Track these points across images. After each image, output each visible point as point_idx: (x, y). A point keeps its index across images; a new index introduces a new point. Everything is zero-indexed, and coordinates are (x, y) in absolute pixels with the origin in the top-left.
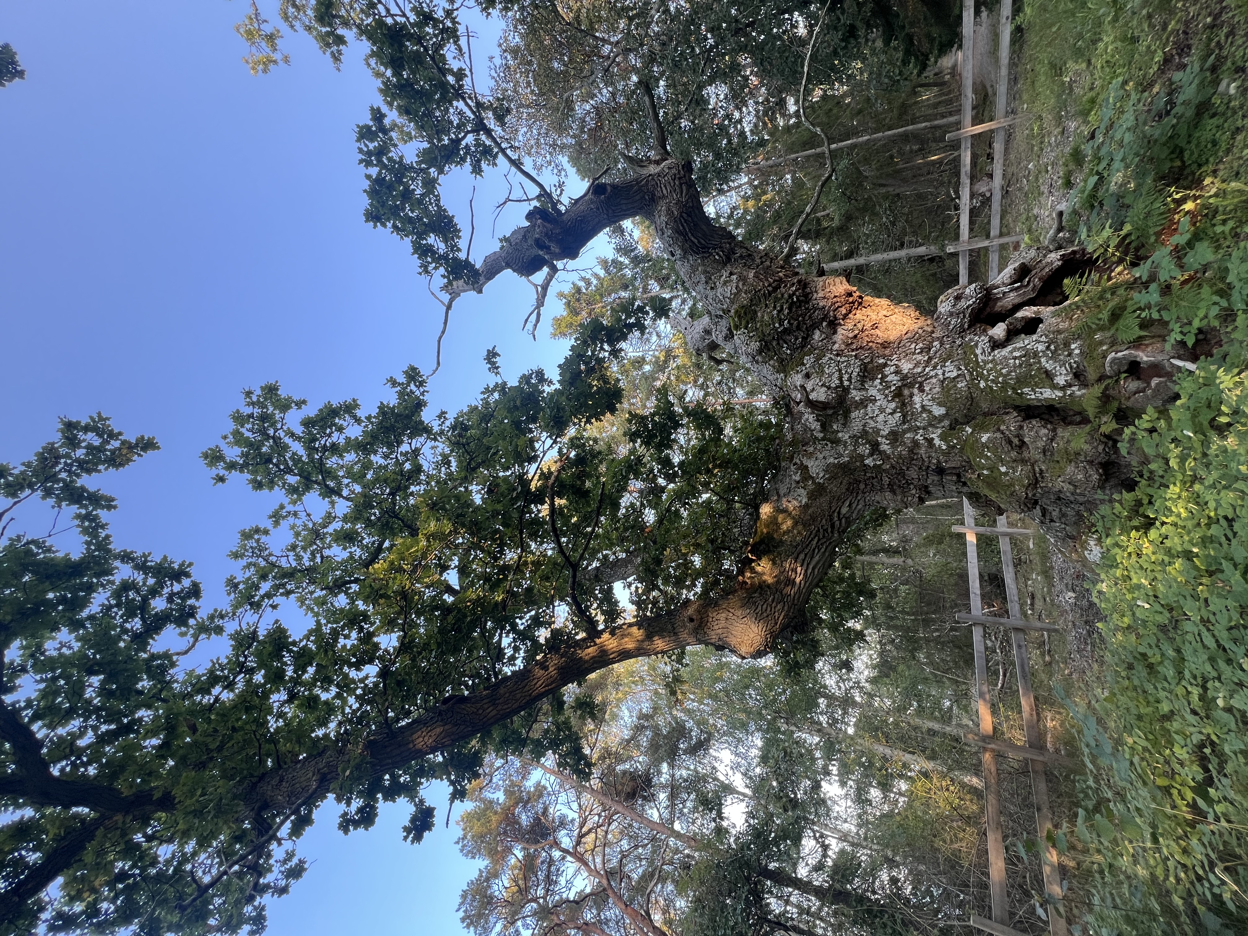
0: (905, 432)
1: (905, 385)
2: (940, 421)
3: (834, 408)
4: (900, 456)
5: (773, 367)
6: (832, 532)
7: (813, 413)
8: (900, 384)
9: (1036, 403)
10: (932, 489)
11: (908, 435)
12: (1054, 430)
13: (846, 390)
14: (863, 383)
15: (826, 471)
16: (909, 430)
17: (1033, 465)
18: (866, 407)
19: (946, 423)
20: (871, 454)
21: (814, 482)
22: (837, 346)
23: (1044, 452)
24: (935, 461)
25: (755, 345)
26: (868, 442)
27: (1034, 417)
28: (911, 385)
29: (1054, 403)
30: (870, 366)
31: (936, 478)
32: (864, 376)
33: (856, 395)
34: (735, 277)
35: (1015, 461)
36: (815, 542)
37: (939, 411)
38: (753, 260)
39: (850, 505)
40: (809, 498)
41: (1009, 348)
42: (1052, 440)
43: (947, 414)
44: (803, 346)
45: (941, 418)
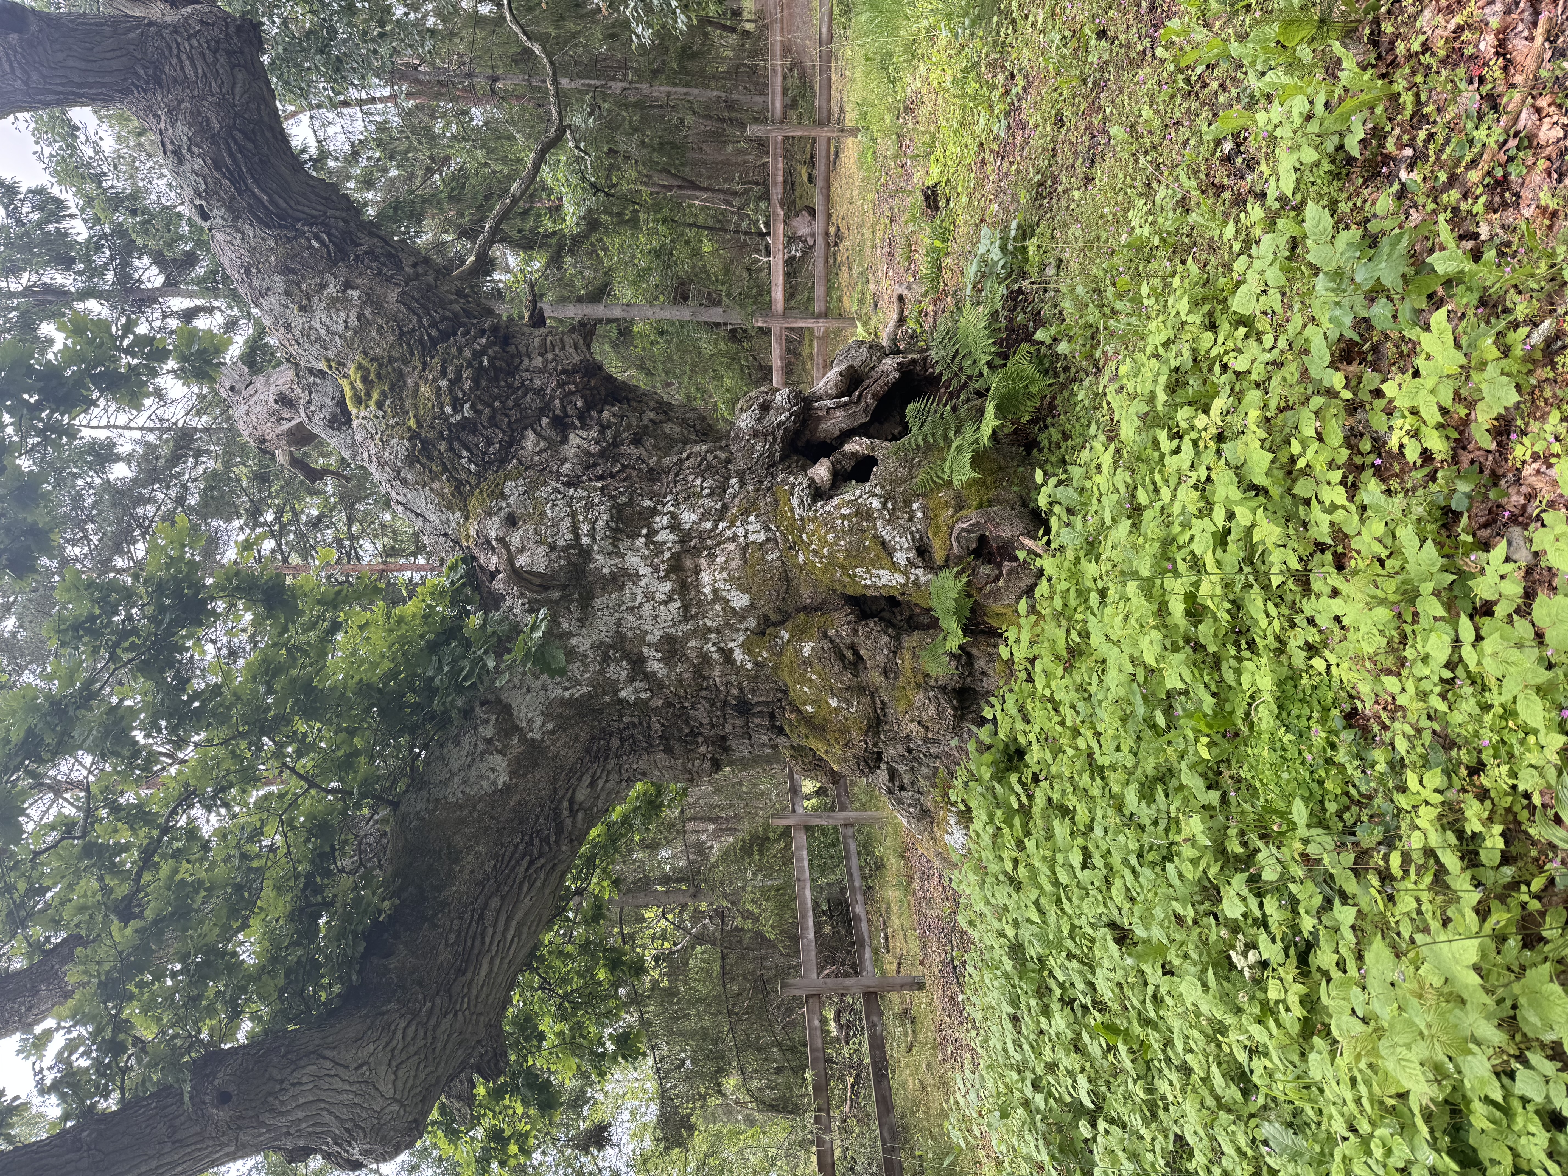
0: (688, 637)
1: (687, 551)
2: (743, 619)
3: (564, 587)
4: (680, 681)
5: (441, 495)
6: (557, 842)
7: (521, 596)
8: (677, 548)
9: (872, 592)
10: (732, 743)
11: (692, 644)
12: (897, 638)
13: (586, 554)
14: (615, 541)
15: (547, 715)
16: (693, 634)
17: (872, 695)
18: (621, 588)
19: (751, 622)
20: (631, 680)
21: (523, 740)
22: (568, 465)
23: (885, 673)
24: (735, 691)
25: (401, 446)
26: (626, 656)
27: (872, 616)
28: (695, 552)
29: (896, 594)
30: (629, 510)
31: (739, 722)
32: (617, 530)
33: (603, 564)
34: (355, 294)
35: (848, 688)
36: (522, 869)
37: (740, 601)
38: (399, 266)
39: (593, 783)
40: (513, 773)
41: (835, 501)
42: (895, 653)
43: (752, 605)
44: (502, 461)
45: (742, 615)
